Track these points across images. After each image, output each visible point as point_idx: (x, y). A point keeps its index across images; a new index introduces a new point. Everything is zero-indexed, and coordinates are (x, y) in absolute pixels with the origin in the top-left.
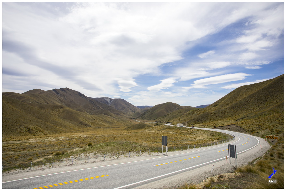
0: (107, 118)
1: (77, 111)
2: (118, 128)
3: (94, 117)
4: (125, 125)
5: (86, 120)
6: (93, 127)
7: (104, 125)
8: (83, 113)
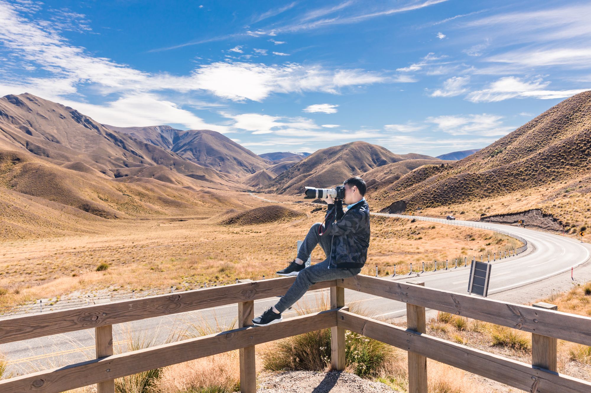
0: (169, 190)
1: (69, 168)
2: (203, 219)
3: (125, 189)
4: (225, 211)
5: (100, 198)
6: (124, 218)
7: (157, 212)
8: (88, 175)
